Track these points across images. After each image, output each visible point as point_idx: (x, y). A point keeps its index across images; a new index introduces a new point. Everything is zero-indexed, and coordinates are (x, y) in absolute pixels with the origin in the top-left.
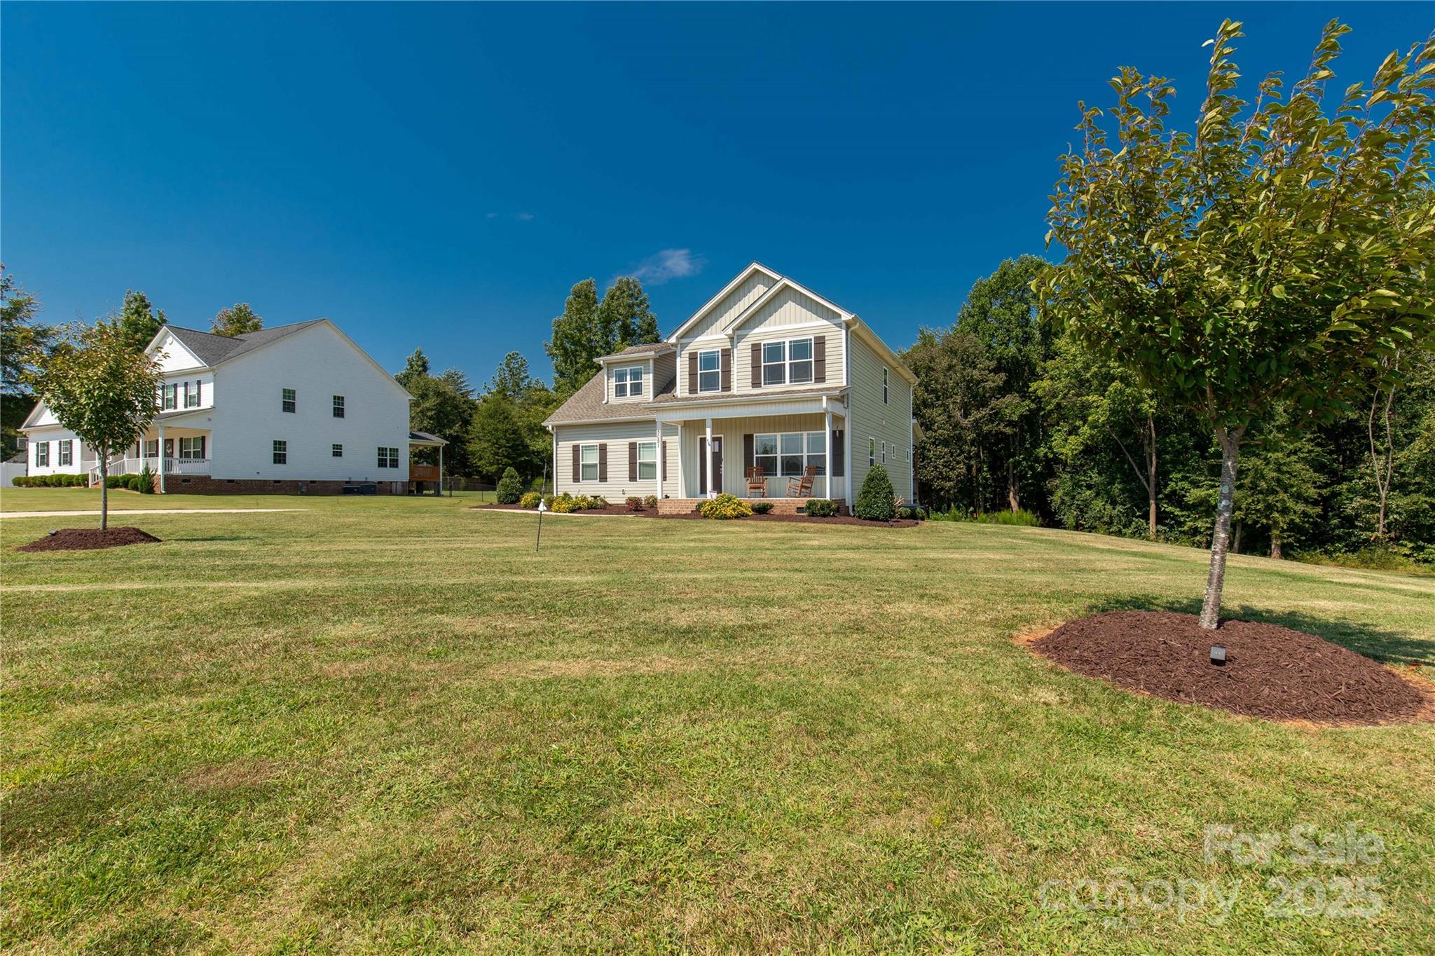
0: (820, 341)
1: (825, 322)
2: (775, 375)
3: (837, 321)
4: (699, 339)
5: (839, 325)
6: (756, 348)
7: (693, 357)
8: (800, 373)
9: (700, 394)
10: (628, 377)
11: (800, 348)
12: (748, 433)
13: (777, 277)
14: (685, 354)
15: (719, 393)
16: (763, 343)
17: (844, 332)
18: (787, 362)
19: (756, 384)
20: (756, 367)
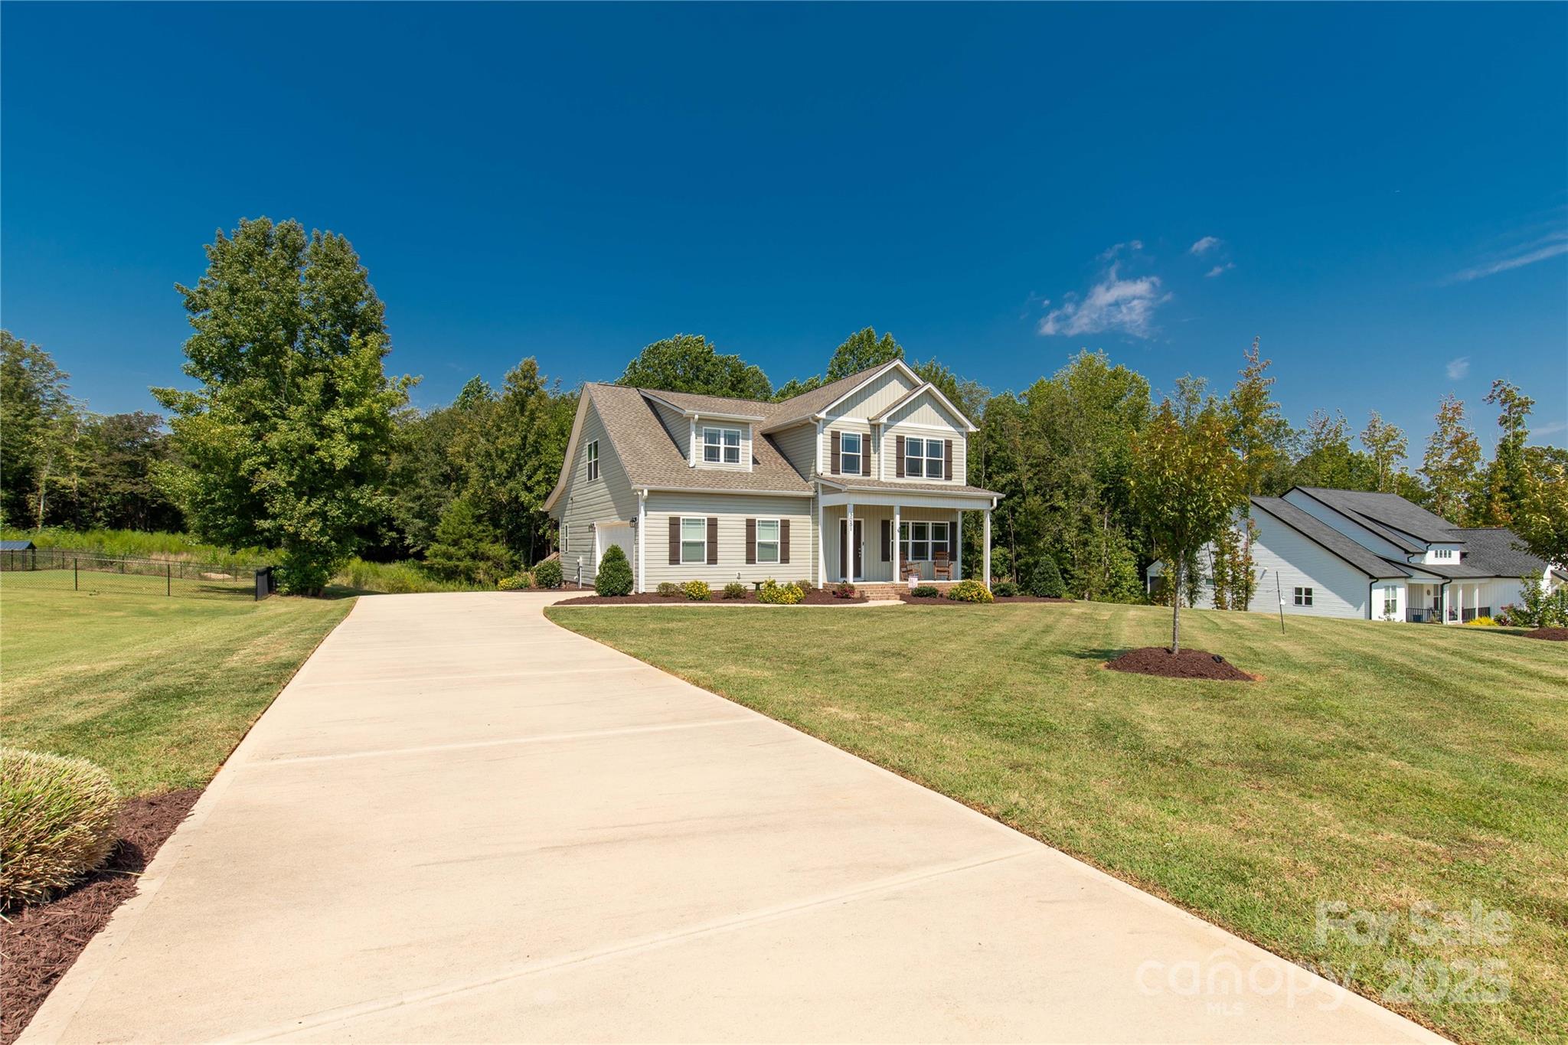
0: (949, 444)
1: (952, 429)
2: (915, 469)
3: (961, 430)
4: (841, 419)
5: (961, 434)
6: (900, 440)
7: (835, 436)
8: (934, 470)
9: (843, 475)
10: (722, 440)
11: (934, 448)
12: (884, 519)
13: (921, 382)
14: (828, 431)
15: (859, 476)
16: (906, 436)
17: (965, 440)
18: (925, 458)
19: (900, 474)
20: (900, 458)
